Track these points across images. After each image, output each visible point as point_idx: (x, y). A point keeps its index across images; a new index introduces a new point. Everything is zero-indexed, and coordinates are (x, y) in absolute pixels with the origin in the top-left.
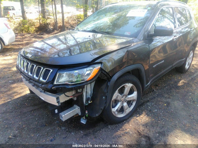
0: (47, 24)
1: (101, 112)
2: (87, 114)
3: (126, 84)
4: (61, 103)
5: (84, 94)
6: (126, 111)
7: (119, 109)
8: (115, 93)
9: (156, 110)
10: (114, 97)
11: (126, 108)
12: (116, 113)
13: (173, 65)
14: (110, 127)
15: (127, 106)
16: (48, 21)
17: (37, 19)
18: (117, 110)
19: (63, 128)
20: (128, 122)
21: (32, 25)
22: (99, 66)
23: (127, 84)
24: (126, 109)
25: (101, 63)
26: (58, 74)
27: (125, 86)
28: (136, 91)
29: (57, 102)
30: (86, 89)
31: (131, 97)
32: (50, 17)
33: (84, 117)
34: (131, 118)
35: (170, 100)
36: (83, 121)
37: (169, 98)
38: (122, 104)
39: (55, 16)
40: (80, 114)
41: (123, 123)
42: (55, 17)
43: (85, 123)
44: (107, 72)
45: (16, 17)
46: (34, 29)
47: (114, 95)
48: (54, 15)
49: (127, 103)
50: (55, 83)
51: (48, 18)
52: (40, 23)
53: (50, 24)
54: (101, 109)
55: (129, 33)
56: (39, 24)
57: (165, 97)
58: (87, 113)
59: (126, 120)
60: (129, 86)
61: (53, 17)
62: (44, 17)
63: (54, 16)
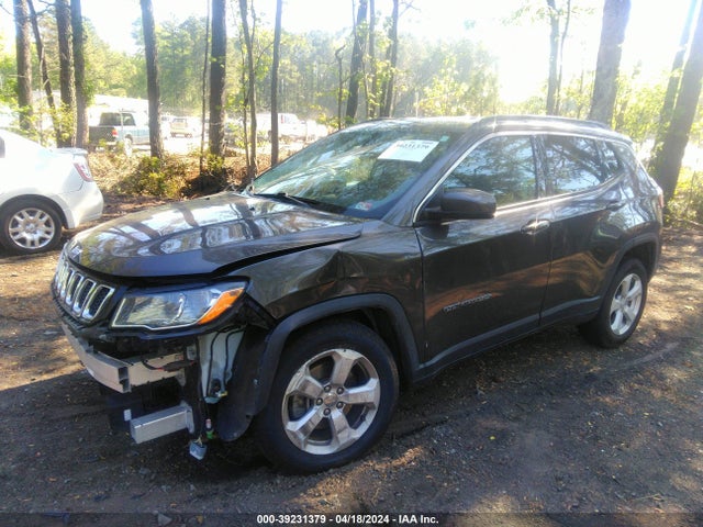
0: (224, 170)
1: (246, 425)
2: (209, 430)
3: (336, 350)
4: (135, 388)
5: (205, 368)
6: (339, 435)
7: (312, 427)
8: (298, 374)
9: (453, 451)
10: (294, 385)
11: (337, 428)
12: (302, 437)
13: (544, 314)
14: (278, 482)
15: (345, 422)
16: (228, 163)
17: (193, 155)
18: (304, 429)
19: (144, 471)
20: (343, 474)
21: (177, 174)
22: (240, 288)
23: (340, 351)
24: (339, 432)
25: (246, 279)
26: (124, 300)
27: (335, 358)
28: (374, 377)
29: (121, 382)
30: (209, 351)
31: (355, 395)
32: (237, 150)
33: (199, 440)
34: (357, 463)
35: (516, 425)
36: (196, 453)
37: (516, 419)
38: (324, 413)
39: (250, 149)
40: (192, 431)
41: (326, 474)
42: (250, 153)
43: (199, 458)
44: (261, 306)
45: (136, 147)
46: (183, 184)
47: (294, 379)
48: (246, 144)
49: (344, 412)
50: (114, 325)
51: (229, 154)
52: (201, 167)
53: (231, 172)
54: (248, 416)
55: (367, 206)
56: (198, 169)
57: (504, 416)
58: (209, 426)
59: (338, 467)
60: (347, 357)
61: (244, 152)
62: (215, 149)
63: (246, 148)
